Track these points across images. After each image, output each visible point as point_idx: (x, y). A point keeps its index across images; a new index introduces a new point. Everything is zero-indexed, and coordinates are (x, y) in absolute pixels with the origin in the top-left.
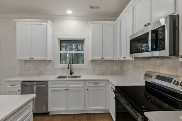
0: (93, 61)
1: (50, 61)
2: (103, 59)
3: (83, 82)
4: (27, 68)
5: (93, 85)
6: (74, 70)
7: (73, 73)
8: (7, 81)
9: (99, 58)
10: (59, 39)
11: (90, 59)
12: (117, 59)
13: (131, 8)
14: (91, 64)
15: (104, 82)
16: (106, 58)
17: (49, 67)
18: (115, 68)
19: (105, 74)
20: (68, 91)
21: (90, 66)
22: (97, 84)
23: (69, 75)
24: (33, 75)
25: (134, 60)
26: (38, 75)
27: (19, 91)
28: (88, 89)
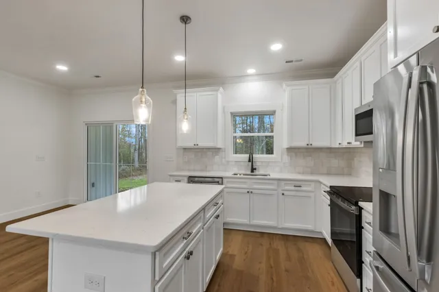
0: (290, 150)
1: (219, 149)
2: (310, 146)
3: (276, 182)
5: (293, 188)
6: (258, 164)
7: (255, 169)
8: (171, 176)
9: (303, 144)
10: (232, 113)
11: (286, 145)
12: (337, 146)
13: (358, 64)
15: (313, 184)
16: (316, 144)
17: (217, 158)
18: (335, 162)
20: (251, 195)
21: (286, 158)
22: (300, 186)
23: (249, 172)
24: (194, 170)
25: (362, 146)
26: (202, 170)
28: (283, 194)
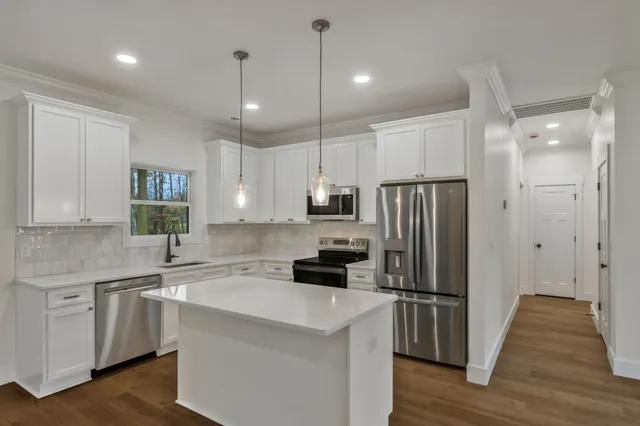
2: (241, 223)
4: (28, 255)
7: (174, 257)
14: (209, 234)
19: (233, 252)
21: (208, 238)
25: (309, 223)
27: (90, 309)
